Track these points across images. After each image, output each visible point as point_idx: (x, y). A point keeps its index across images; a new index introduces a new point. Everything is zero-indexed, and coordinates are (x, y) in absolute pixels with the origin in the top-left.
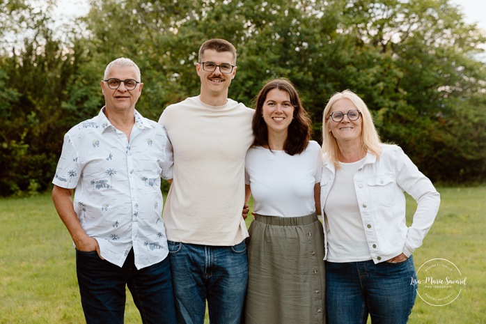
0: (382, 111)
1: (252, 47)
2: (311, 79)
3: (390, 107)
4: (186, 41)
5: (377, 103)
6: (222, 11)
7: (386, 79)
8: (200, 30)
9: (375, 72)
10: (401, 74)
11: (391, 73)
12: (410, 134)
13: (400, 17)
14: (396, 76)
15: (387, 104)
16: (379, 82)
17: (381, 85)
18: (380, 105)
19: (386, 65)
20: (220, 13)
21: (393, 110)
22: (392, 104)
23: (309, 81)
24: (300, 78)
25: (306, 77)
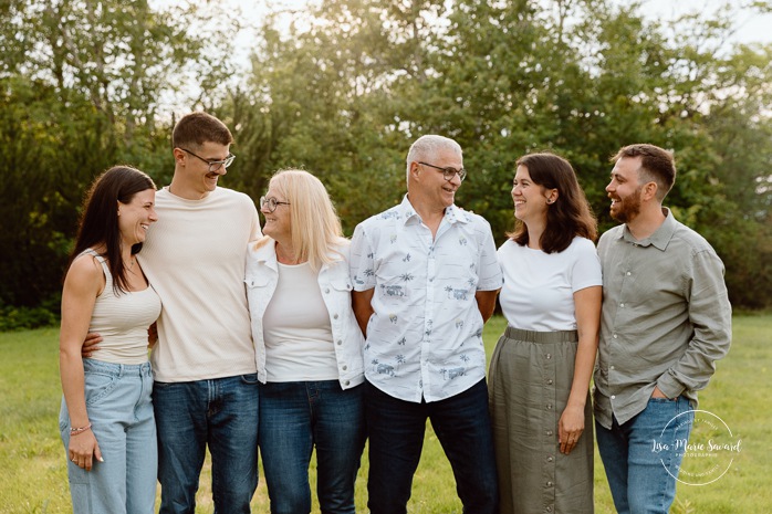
0: (693, 210)
1: (519, 119)
2: (598, 164)
3: (702, 204)
4: (428, 110)
5: (687, 198)
6: (476, 68)
7: (698, 165)
8: (447, 95)
9: (685, 155)
10: (719, 159)
11: (706, 157)
12: (730, 242)
13: (712, 79)
14: (712, 162)
15: (699, 200)
16: (689, 168)
17: (693, 173)
18: (690, 200)
19: (699, 147)
20: (474, 72)
21: (706, 209)
22: (706, 199)
23: (595, 167)
24: (583, 162)
25: (591, 161)
